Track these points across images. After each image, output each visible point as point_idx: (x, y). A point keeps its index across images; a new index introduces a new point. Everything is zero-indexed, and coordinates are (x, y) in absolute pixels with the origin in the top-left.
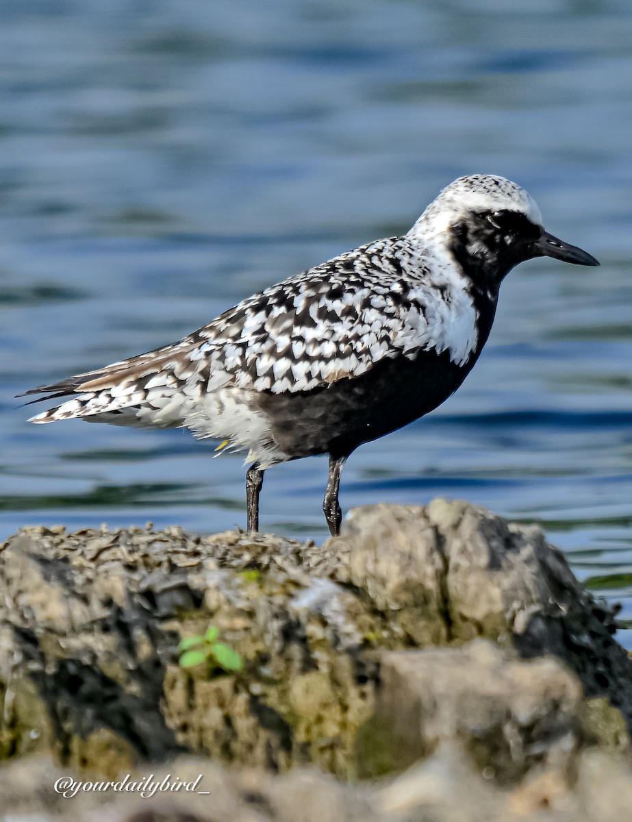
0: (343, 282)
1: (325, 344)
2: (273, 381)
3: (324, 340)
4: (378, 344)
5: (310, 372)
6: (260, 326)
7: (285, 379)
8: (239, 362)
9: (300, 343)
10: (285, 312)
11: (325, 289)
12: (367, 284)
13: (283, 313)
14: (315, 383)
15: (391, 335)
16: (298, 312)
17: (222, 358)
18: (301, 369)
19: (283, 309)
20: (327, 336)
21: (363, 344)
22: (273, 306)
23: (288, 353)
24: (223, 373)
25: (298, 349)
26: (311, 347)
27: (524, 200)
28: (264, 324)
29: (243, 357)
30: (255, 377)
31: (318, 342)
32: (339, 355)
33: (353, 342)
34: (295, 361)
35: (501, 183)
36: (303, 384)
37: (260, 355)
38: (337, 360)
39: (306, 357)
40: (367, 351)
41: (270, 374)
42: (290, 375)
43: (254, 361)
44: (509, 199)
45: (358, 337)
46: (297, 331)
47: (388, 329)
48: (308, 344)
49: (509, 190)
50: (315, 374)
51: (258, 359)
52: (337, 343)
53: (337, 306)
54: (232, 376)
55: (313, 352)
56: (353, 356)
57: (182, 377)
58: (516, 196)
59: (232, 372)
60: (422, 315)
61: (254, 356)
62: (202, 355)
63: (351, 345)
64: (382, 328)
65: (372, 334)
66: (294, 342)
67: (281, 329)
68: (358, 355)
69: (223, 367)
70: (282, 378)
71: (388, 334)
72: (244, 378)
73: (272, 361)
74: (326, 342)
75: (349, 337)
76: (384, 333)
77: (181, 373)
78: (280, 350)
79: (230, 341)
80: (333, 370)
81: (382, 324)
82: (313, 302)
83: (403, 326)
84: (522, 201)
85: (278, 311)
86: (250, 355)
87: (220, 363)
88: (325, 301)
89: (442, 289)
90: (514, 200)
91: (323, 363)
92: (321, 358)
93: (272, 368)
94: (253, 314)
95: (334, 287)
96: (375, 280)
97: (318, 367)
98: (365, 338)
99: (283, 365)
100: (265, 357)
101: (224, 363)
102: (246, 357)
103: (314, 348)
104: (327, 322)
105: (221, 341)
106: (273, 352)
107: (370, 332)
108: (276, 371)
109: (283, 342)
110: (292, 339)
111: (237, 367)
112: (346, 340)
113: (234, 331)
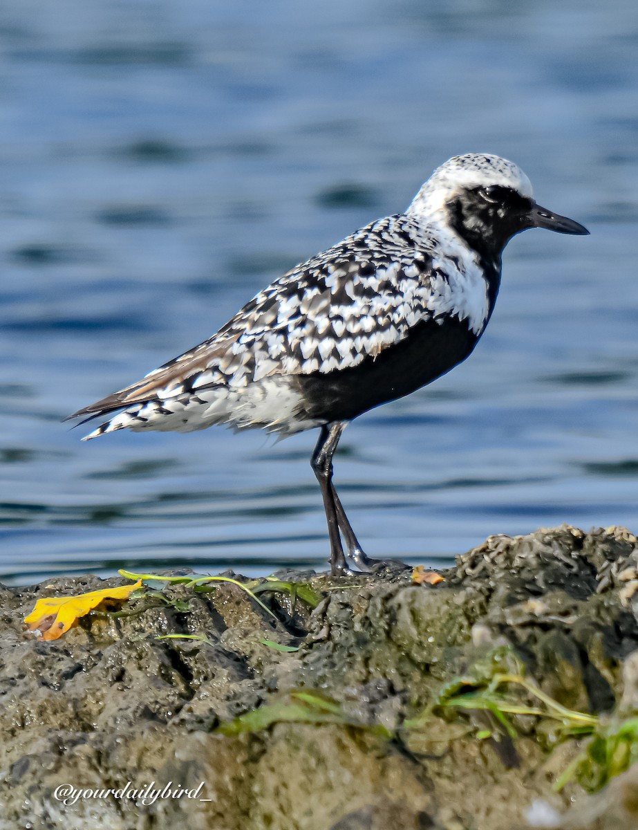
0: (370, 260)
1: (364, 320)
2: (321, 362)
3: (362, 316)
4: (413, 313)
5: (354, 348)
6: (295, 311)
7: (332, 358)
8: (283, 349)
9: (339, 322)
10: (320, 294)
11: (354, 268)
12: (394, 259)
13: (317, 295)
14: (360, 358)
15: (423, 304)
16: (334, 292)
17: (265, 347)
18: (345, 346)
19: (316, 291)
20: (364, 311)
21: (399, 315)
22: (305, 289)
23: (330, 333)
24: (269, 362)
25: (339, 328)
26: (351, 324)
27: (515, 176)
28: (298, 308)
29: (286, 343)
30: (302, 360)
31: (356, 319)
32: (378, 328)
33: (390, 314)
34: (338, 339)
35: (492, 161)
36: (349, 361)
37: (302, 339)
38: (378, 333)
39: (348, 334)
40: (404, 321)
41: (317, 355)
42: (335, 353)
43: (298, 346)
44: (500, 174)
45: (393, 309)
46: (335, 310)
47: (419, 298)
48: (347, 322)
49: (501, 166)
50: (359, 349)
51: (302, 343)
52: (375, 317)
53: (372, 282)
54: (277, 364)
55: (354, 329)
56: (392, 327)
57: (228, 372)
58: (507, 172)
59: (278, 359)
60: (447, 283)
61: (297, 341)
62: (244, 348)
63: (388, 317)
64: (414, 298)
65: (406, 305)
66: (334, 322)
67: (317, 310)
68: (397, 326)
69: (268, 356)
70: (329, 358)
71: (420, 302)
72: (291, 364)
73: (316, 343)
74: (365, 318)
75: (385, 310)
76: (416, 302)
77: (226, 368)
78: (321, 331)
79: (267, 328)
80: (375, 343)
81: (413, 294)
82: (347, 281)
83: (432, 294)
84: (513, 177)
85: (311, 293)
86: (293, 341)
87: (264, 353)
88: (358, 279)
89: (455, 260)
90: (505, 175)
91: (365, 338)
92: (362, 333)
93: (317, 350)
94: (285, 299)
95: (363, 265)
96: (399, 254)
97: (360, 342)
98: (400, 309)
99: (327, 345)
100: (308, 341)
101: (268, 352)
102: (290, 343)
103: (354, 325)
104: (365, 299)
105: (259, 330)
106: (314, 334)
107: (403, 303)
108: (321, 351)
109: (323, 323)
110: (331, 319)
111: (282, 354)
112: (383, 314)
113: (270, 318)
